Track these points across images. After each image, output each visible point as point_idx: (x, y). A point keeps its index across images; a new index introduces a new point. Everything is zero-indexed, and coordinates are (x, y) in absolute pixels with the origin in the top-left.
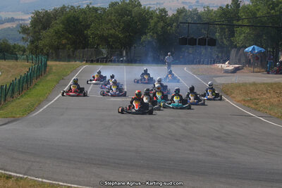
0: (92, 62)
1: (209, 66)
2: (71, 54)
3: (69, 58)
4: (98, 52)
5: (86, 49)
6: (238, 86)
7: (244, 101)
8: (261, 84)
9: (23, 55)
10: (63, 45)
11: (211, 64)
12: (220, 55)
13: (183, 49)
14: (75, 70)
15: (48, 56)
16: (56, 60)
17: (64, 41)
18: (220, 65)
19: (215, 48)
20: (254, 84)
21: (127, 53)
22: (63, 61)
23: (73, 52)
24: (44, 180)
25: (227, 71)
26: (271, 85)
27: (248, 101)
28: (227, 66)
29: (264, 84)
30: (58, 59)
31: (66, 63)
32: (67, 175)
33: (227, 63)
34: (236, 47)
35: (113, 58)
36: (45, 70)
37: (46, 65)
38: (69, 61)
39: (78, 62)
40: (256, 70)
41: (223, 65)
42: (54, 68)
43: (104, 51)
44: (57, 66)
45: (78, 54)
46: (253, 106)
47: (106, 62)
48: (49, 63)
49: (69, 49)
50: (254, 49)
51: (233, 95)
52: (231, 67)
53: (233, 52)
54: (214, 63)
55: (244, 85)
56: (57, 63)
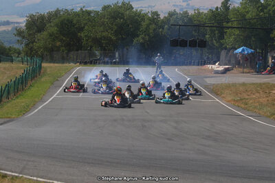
0: (86, 63)
1: (200, 67)
2: (65, 56)
3: (64, 60)
4: (92, 54)
5: (80, 51)
6: (228, 86)
7: (234, 100)
8: (250, 84)
9: (18, 57)
10: (57, 47)
11: (201, 65)
12: (210, 56)
13: (174, 51)
14: (69, 71)
15: (43, 58)
16: (50, 62)
17: (58, 44)
18: (211, 66)
19: (205, 50)
20: (244, 84)
21: (119, 55)
22: (57, 63)
23: (67, 54)
24: (39, 179)
25: (217, 72)
26: (260, 85)
27: (237, 101)
28: (217, 67)
29: (253, 84)
30: (52, 60)
31: (60, 65)
32: (61, 173)
33: (217, 64)
34: (226, 48)
35: (106, 59)
36: (40, 72)
37: (40, 67)
38: (63, 63)
39: (72, 64)
40: (245, 70)
41: (213, 66)
42: (48, 70)
43: (97, 53)
44: (51, 67)
45: (72, 56)
46: (243, 106)
47: (99, 64)
48: (44, 65)
49: (63, 51)
50: (243, 50)
51: (223, 95)
52: (221, 68)
53: (223, 53)
54: (204, 64)
55: (234, 85)
56: (52, 65)
